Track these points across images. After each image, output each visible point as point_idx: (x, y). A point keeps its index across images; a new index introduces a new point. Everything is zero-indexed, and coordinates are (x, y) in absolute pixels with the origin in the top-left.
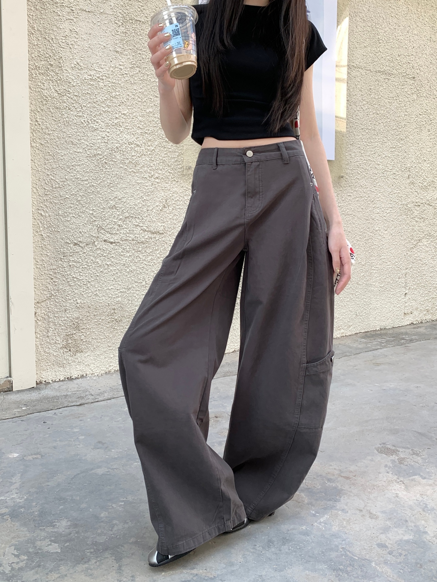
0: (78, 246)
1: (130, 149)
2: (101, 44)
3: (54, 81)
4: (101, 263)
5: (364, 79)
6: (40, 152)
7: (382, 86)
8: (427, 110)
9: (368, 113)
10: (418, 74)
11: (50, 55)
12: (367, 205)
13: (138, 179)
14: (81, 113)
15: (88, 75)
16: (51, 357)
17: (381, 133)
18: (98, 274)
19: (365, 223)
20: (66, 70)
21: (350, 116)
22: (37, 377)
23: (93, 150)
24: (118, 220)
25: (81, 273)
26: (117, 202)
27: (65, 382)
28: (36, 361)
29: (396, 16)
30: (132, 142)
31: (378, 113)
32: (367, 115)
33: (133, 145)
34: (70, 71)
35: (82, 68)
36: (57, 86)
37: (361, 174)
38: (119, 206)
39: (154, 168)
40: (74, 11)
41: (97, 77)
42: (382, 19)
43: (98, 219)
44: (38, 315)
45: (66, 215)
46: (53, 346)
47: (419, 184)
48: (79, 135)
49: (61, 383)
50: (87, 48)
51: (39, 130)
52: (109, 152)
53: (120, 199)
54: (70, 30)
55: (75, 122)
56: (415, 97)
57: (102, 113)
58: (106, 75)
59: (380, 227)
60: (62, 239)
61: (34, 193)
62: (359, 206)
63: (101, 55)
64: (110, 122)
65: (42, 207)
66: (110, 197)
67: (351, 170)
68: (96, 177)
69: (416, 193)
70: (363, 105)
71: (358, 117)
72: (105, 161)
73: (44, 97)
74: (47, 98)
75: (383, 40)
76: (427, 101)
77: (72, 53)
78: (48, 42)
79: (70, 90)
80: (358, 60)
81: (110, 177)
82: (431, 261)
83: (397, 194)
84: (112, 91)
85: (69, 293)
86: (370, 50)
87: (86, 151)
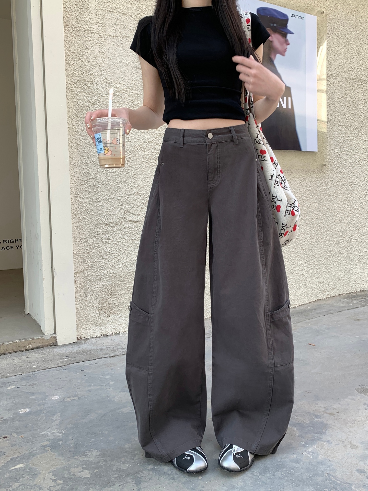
0: (109, 226)
1: (150, 147)
2: (124, 62)
3: (87, 93)
4: (127, 239)
5: (341, 85)
6: (77, 150)
7: (356, 90)
9: (345, 113)
11: (83, 72)
12: (346, 188)
15: (115, 88)
16: (89, 318)
17: (356, 129)
18: (126, 249)
19: (345, 203)
20: (96, 84)
21: (330, 116)
22: (78, 334)
24: (141, 204)
25: (113, 248)
26: (140, 190)
27: (101, 338)
28: (77, 321)
29: (366, 33)
30: (152, 141)
31: (353, 112)
32: (344, 114)
33: (153, 143)
34: (100, 85)
35: (109, 82)
36: (89, 97)
37: (341, 163)
38: (142, 192)
40: (102, 37)
41: (122, 89)
42: (354, 36)
43: (125, 204)
44: (78, 283)
45: (99, 201)
46: (91, 308)
49: (98, 339)
50: (113, 66)
51: (75, 132)
52: (133, 149)
53: (142, 187)
54: (99, 52)
58: (129, 87)
59: (358, 206)
60: (96, 220)
61: (73, 183)
62: (340, 189)
63: (124, 71)
65: (79, 195)
66: (134, 186)
67: (332, 159)
70: (341, 107)
71: (337, 116)
72: (129, 156)
73: (79, 106)
74: (81, 106)
75: (356, 53)
77: (101, 70)
78: (81, 62)
79: (99, 100)
80: (335, 70)
81: (134, 169)
84: (135, 100)
85: (103, 265)
86: (345, 62)
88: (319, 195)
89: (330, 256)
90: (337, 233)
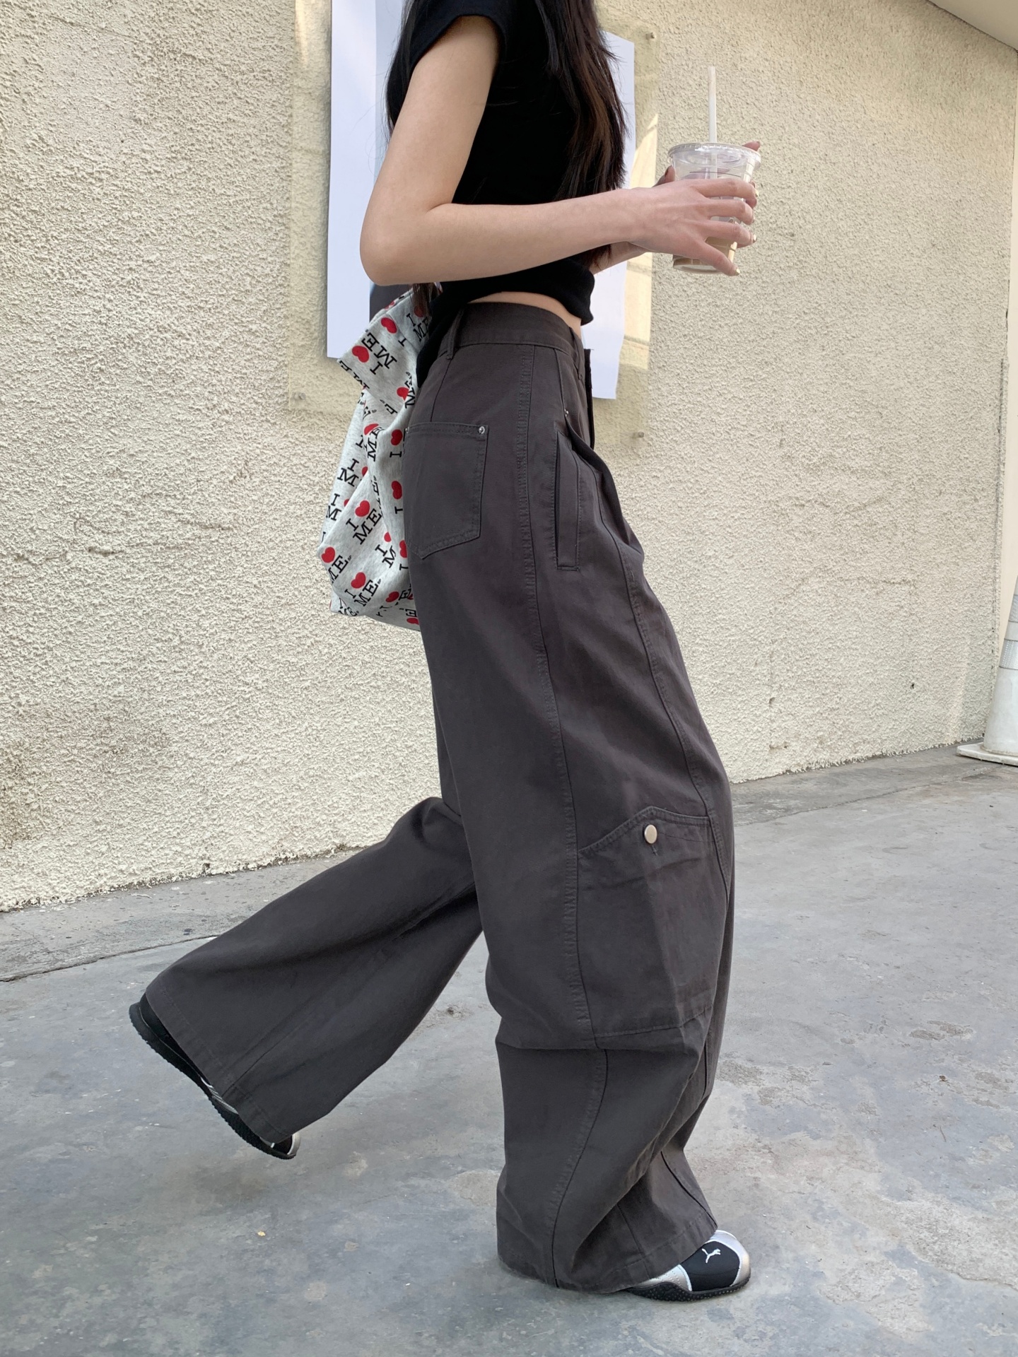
0: (26, 562)
2: (100, 99)
4: (78, 602)
8: (820, 305)
9: (697, 303)
10: (800, 228)
12: (691, 499)
13: (179, 411)
14: (46, 253)
17: (725, 347)
18: (72, 630)
19: (685, 540)
20: (11, 151)
21: (659, 307)
23: (70, 339)
24: (125, 502)
25: (32, 626)
26: (125, 463)
30: (167, 326)
31: (718, 304)
33: (170, 333)
34: (21, 155)
35: (50, 150)
37: (682, 432)
38: (129, 471)
39: (219, 388)
40: (36, 19)
41: (87, 173)
43: (77, 501)
47: (803, 460)
48: (38, 302)
50: (64, 106)
52: (111, 346)
53: (133, 455)
54: (25, 60)
55: (31, 272)
57: (95, 255)
58: (108, 170)
59: (717, 548)
62: (674, 502)
63: (97, 124)
64: (115, 277)
66: (109, 450)
67: (661, 421)
68: (75, 402)
69: (797, 479)
70: (688, 285)
71: (677, 310)
72: (99, 365)
76: (820, 286)
77: (28, 114)
79: (19, 197)
81: (112, 403)
83: (756, 479)
84: (123, 207)
87: (55, 340)
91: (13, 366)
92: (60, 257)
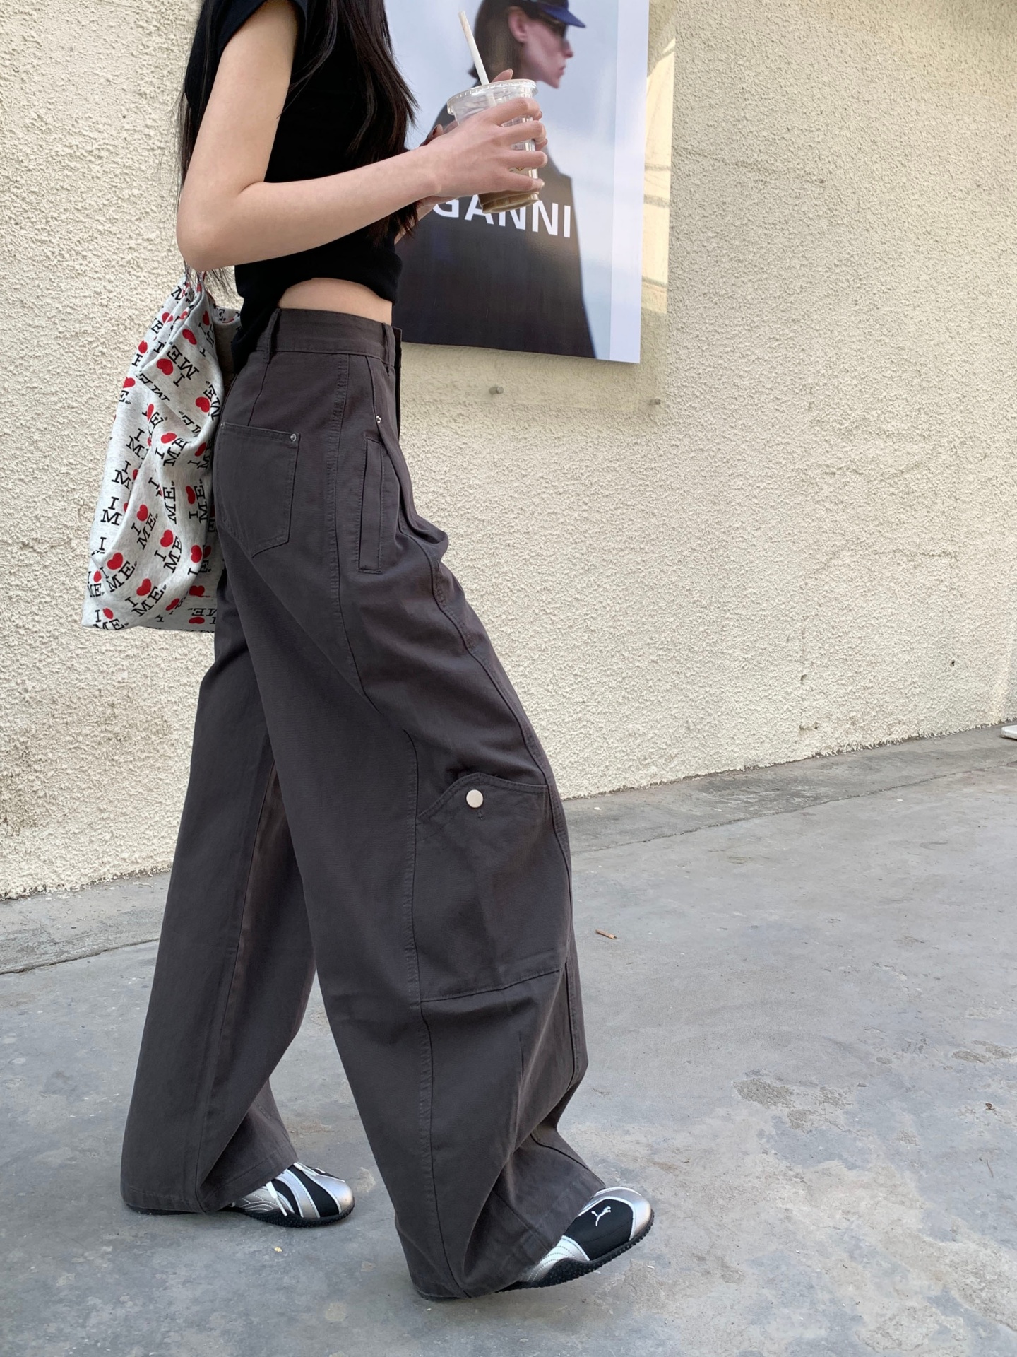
0: (31, 550)
2: (101, 74)
5: (710, 179)
7: (750, 197)
8: (852, 256)
10: (831, 173)
12: (714, 468)
14: (46, 234)
15: (66, 146)
17: (748, 305)
18: (77, 618)
19: (710, 511)
20: (11, 131)
23: (72, 322)
25: (37, 615)
29: (782, 40)
31: (741, 259)
32: (717, 262)
34: (21, 135)
35: (49, 129)
37: (702, 397)
42: (751, 45)
43: (80, 487)
47: (834, 424)
48: (39, 286)
50: (63, 83)
52: (112, 328)
54: (24, 38)
55: (31, 255)
56: (824, 224)
57: (95, 235)
58: (108, 147)
59: (744, 520)
62: (697, 471)
63: (97, 100)
64: (115, 257)
67: (679, 387)
68: (77, 387)
69: (827, 445)
70: (707, 240)
71: (696, 267)
72: (100, 348)
75: (753, 92)
76: (852, 236)
77: (27, 93)
79: (19, 179)
80: (696, 136)
81: (114, 387)
82: (861, 603)
83: (783, 446)
84: (123, 185)
85: (5, 664)
86: (722, 115)
87: (56, 324)
88: (641, 485)
89: (665, 658)
90: (687, 593)
91: (15, 352)
92: (60, 238)
